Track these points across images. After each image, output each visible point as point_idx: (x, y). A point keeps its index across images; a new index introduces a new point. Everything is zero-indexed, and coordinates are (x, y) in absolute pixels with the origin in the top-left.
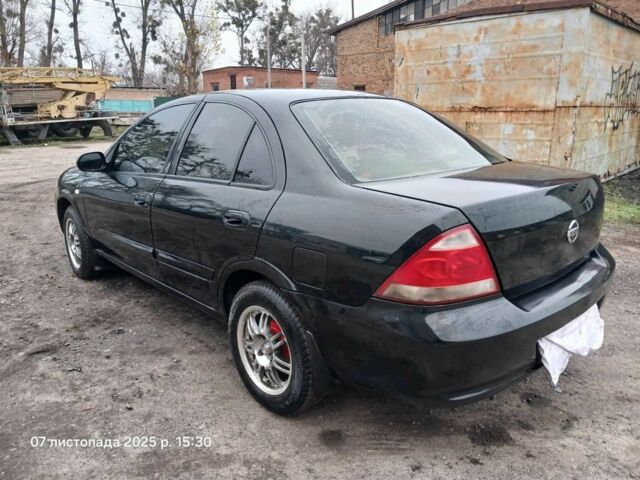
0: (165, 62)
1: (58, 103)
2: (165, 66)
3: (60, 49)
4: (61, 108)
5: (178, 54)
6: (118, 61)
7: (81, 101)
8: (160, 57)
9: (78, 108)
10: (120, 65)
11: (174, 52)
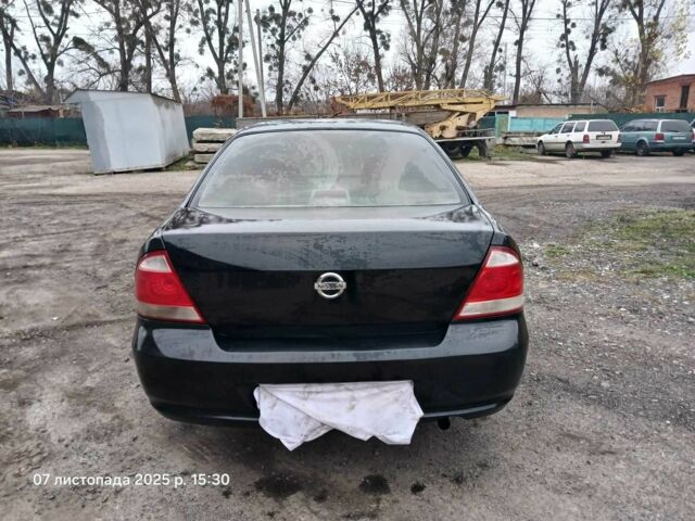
0: (613, 73)
1: (441, 124)
2: (611, 78)
3: (502, 68)
4: (443, 128)
5: (629, 64)
6: (559, 76)
7: (462, 121)
8: (608, 69)
9: (458, 128)
10: (559, 81)
11: (626, 60)
